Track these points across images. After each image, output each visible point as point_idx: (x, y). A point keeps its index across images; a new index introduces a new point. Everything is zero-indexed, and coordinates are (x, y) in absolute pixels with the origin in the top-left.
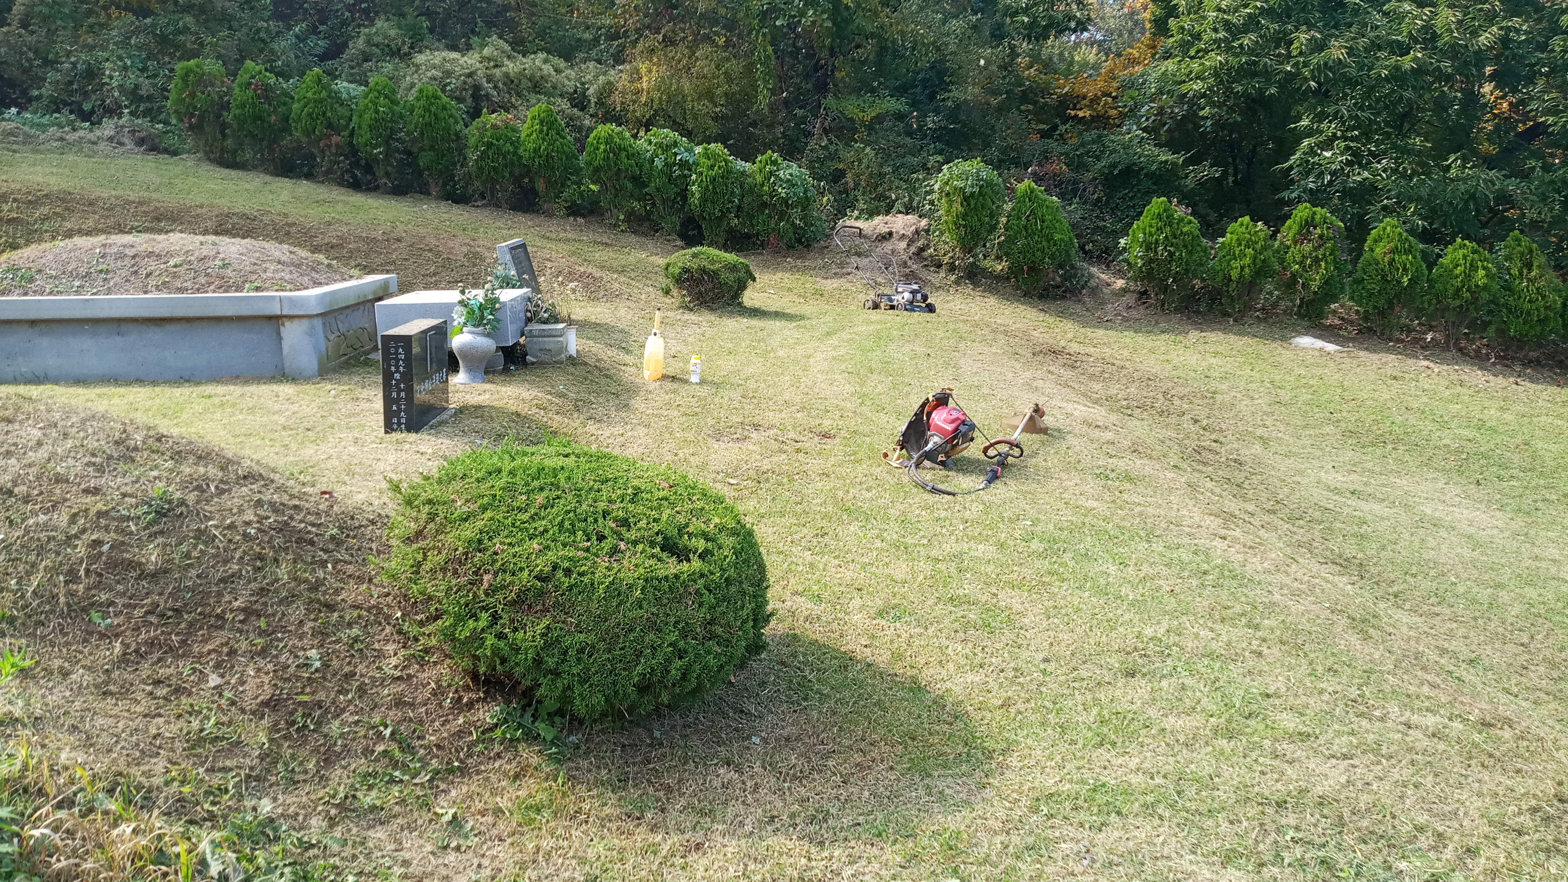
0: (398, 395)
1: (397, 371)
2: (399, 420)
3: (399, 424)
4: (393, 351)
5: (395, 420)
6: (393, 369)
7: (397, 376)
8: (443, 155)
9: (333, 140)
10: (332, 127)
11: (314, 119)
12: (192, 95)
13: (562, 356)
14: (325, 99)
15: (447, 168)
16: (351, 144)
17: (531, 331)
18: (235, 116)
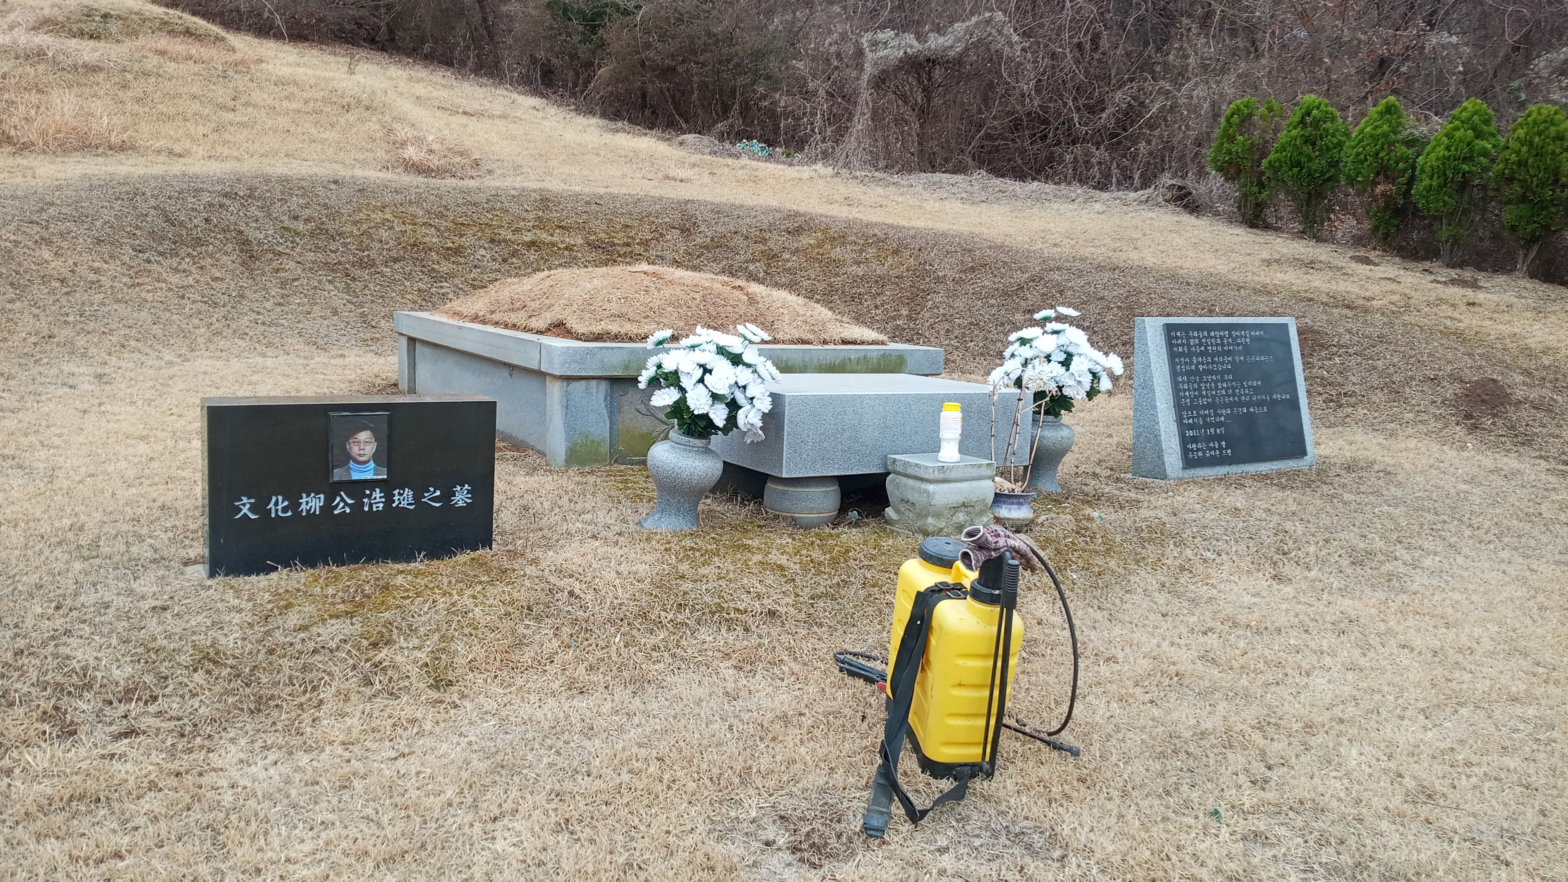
8: (1543, 209)
9: (1379, 189)
10: (1384, 172)
11: (1362, 162)
12: (1232, 139)
13: (930, 520)
14: (1385, 135)
15: (1546, 227)
16: (1407, 194)
17: (894, 461)
18: (1270, 162)
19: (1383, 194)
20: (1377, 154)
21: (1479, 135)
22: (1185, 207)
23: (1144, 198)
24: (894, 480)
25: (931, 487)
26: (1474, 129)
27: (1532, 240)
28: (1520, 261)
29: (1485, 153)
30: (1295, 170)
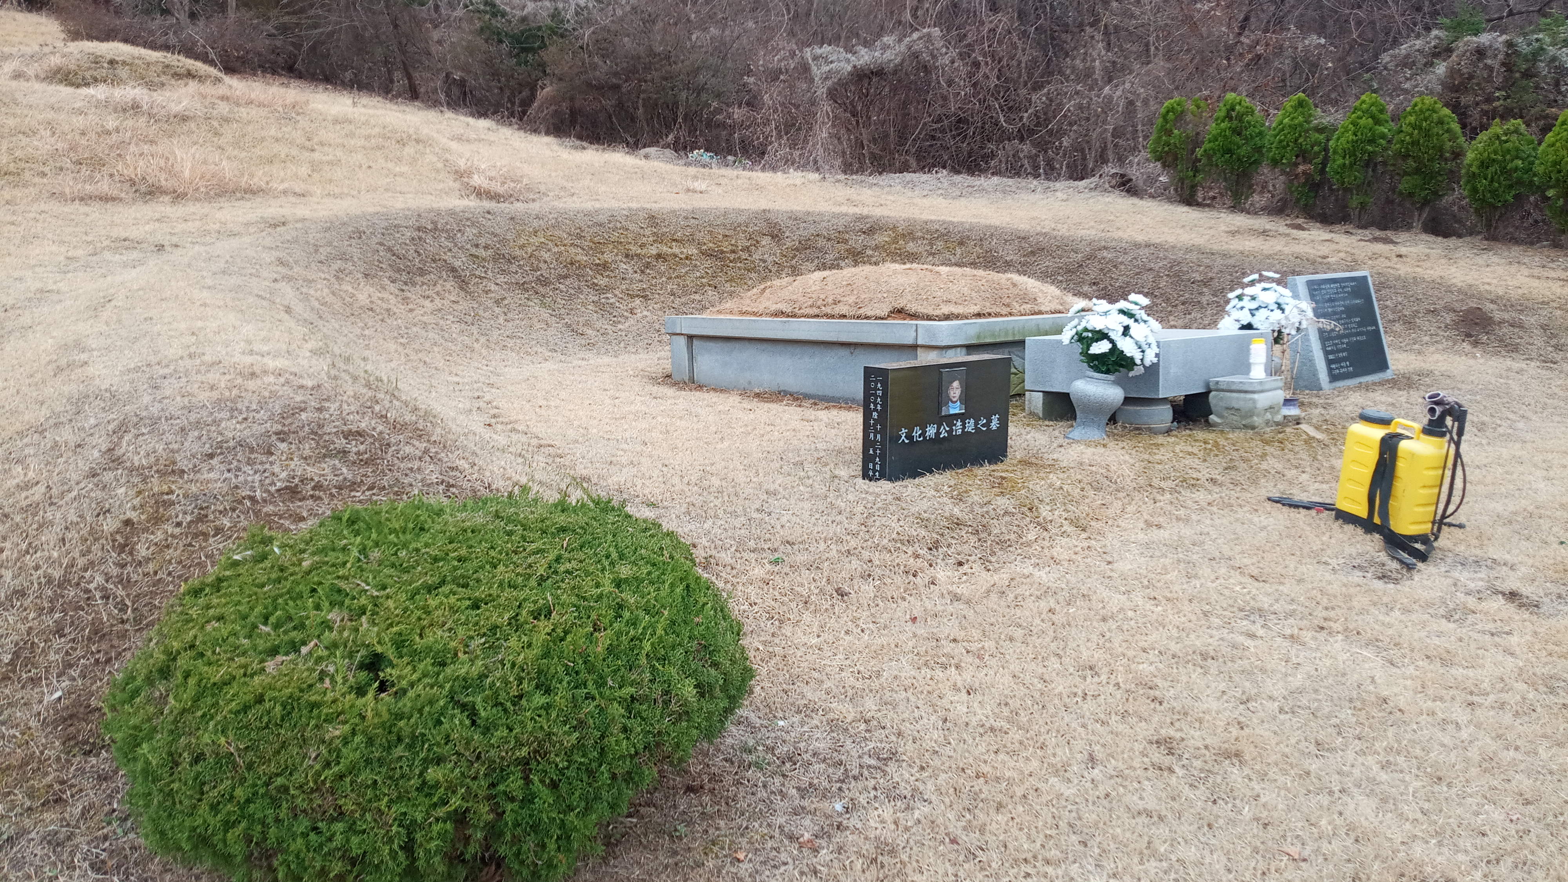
0: (875, 437)
1: (875, 410)
2: (874, 466)
3: (874, 471)
4: (873, 385)
5: (871, 466)
6: (872, 406)
7: (875, 415)
8: (1432, 178)
9: (1301, 168)
10: (1303, 155)
11: (1284, 148)
12: (1169, 133)
13: (1255, 418)
14: (1301, 125)
15: (1435, 193)
16: (1322, 171)
17: (1217, 383)
18: (1205, 151)
19: (1304, 172)
20: (1296, 140)
21: (1377, 122)
22: (1128, 191)
23: (1092, 186)
24: (1215, 397)
25: (1256, 396)
26: (1373, 117)
27: (1426, 202)
28: (1416, 219)
29: (1383, 136)
30: (1227, 156)
